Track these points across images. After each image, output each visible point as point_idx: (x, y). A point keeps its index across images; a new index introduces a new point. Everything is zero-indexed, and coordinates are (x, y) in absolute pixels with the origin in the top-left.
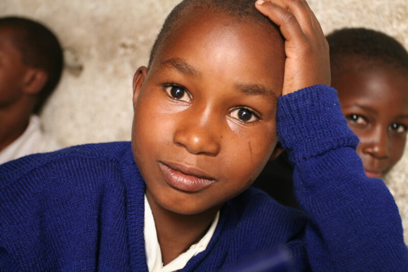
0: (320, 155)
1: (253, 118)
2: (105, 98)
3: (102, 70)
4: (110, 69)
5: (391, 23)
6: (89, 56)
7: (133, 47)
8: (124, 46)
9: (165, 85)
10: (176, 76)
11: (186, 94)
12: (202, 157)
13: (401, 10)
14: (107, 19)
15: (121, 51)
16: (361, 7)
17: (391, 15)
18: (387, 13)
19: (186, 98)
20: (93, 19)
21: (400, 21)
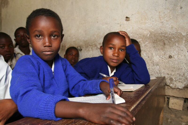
0: (134, 54)
1: (123, 50)
2: (86, 55)
3: (86, 50)
4: (87, 49)
5: (138, 39)
6: (83, 47)
7: (92, 45)
8: (90, 45)
9: (109, 48)
10: (111, 46)
11: (112, 48)
12: (117, 57)
13: (140, 37)
14: (87, 41)
15: (90, 46)
16: (133, 36)
17: (138, 38)
18: (137, 37)
19: (112, 49)
20: (84, 41)
21: (140, 39)
